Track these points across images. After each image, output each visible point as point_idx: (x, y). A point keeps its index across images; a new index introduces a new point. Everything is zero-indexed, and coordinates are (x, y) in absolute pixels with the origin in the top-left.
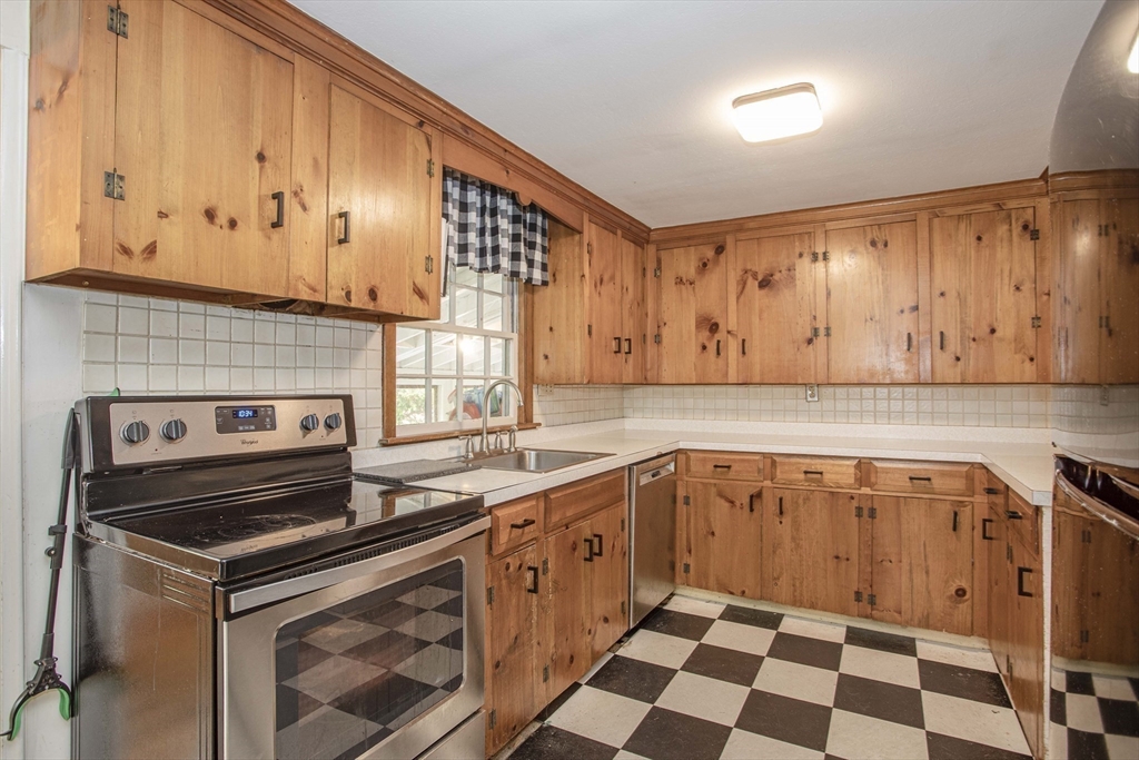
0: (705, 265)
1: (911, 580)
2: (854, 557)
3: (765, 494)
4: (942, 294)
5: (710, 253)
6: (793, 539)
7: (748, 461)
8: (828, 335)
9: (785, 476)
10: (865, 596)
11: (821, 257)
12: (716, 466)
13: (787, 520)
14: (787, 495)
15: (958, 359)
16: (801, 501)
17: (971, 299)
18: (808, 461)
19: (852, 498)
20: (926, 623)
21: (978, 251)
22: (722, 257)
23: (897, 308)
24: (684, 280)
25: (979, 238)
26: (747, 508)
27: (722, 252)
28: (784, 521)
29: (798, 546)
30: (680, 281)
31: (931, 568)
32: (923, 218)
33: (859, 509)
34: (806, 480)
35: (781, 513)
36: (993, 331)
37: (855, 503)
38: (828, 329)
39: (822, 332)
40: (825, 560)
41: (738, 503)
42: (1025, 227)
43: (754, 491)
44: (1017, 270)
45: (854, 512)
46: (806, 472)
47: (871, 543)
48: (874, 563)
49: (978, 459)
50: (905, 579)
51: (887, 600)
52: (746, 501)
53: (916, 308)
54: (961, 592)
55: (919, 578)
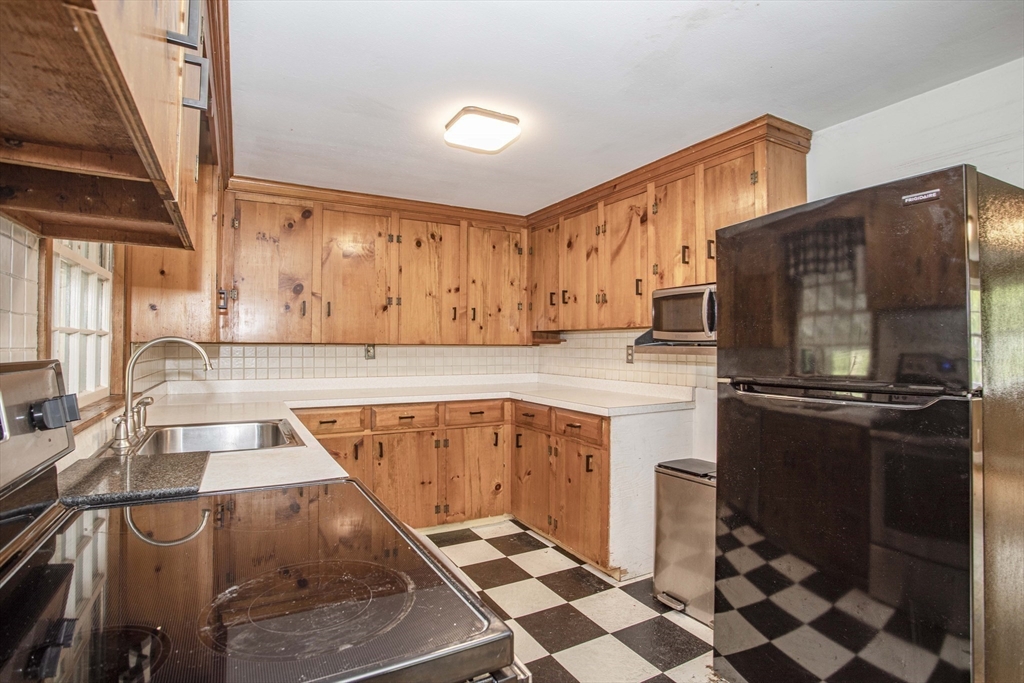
0: (291, 226)
1: (471, 487)
2: (435, 480)
3: (365, 443)
4: (474, 282)
5: (297, 216)
6: (390, 476)
7: (351, 414)
8: (399, 304)
9: (383, 424)
10: (442, 508)
11: (395, 239)
12: (321, 423)
13: (385, 461)
14: (385, 440)
15: (481, 328)
16: (395, 443)
17: (489, 288)
18: (401, 408)
19: (433, 434)
20: (480, 515)
21: (493, 255)
22: (309, 221)
23: (445, 289)
24: (267, 236)
25: (494, 247)
26: (351, 456)
27: (308, 217)
28: (382, 462)
29: (394, 481)
30: (262, 237)
31: (482, 475)
32: (464, 224)
33: (437, 442)
34: (400, 425)
35: (381, 456)
36: (500, 310)
37: (435, 438)
38: (399, 299)
39: (394, 301)
40: (414, 487)
41: (342, 455)
42: (516, 245)
43: (356, 441)
44: (512, 272)
45: (434, 444)
46: (401, 418)
47: (445, 467)
48: (448, 482)
49: (508, 395)
50: (467, 487)
51: (456, 506)
52: (350, 449)
53: (457, 290)
54: (498, 487)
55: (475, 483)
